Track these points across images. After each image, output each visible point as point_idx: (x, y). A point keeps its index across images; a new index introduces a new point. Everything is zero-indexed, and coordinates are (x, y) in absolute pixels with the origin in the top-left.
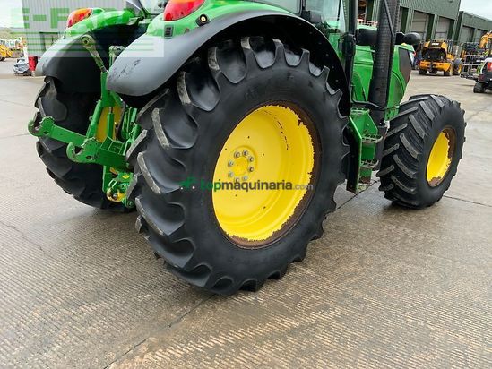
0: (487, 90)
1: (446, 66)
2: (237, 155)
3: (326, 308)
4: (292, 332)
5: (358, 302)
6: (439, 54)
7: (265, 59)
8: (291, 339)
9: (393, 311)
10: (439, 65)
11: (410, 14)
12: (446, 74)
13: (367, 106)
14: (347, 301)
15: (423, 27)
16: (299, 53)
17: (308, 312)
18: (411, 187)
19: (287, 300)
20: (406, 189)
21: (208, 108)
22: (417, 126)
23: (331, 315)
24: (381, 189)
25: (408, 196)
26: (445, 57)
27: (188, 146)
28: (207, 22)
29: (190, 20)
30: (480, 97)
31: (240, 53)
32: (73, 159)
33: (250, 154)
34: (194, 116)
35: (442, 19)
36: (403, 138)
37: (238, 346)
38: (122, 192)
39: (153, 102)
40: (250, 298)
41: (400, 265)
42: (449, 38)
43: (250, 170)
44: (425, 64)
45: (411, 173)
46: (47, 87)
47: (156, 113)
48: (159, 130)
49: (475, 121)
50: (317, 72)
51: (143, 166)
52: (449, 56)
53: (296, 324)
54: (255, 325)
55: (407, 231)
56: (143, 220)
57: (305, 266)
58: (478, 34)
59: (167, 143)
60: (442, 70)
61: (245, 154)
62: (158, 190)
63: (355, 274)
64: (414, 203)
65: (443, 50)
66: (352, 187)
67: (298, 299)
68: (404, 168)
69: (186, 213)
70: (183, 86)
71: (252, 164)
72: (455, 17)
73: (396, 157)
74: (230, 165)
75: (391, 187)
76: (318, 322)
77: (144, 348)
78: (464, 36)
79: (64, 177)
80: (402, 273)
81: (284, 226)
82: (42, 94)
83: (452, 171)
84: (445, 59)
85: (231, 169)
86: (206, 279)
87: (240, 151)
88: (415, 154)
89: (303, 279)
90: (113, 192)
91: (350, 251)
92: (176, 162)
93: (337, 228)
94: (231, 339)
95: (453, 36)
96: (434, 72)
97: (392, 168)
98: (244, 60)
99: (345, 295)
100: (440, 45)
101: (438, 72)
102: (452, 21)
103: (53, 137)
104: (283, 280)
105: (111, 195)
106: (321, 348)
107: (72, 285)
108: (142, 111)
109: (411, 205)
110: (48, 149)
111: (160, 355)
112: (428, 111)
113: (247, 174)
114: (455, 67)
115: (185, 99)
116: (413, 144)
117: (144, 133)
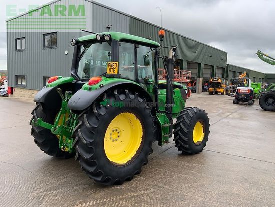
0: (241, 102)
1: (222, 90)
2: (113, 131)
3: (148, 190)
4: (134, 197)
5: (160, 187)
6: (218, 85)
7: (122, 97)
8: (133, 199)
9: (173, 190)
10: (218, 90)
11: (202, 66)
12: (223, 94)
13: (164, 112)
14: (156, 187)
15: (209, 71)
16: (134, 95)
17: (140, 191)
18: (187, 144)
19: (133, 188)
20: (185, 146)
21: (103, 114)
22: (187, 120)
23: (149, 192)
24: (176, 146)
25: (186, 149)
26: (221, 86)
27: (96, 126)
28: (103, 86)
29: (97, 86)
30: (236, 106)
31: (114, 96)
32: (53, 133)
33: (118, 130)
34: (98, 116)
35: (218, 68)
36: (182, 125)
37: (113, 201)
38: (67, 147)
39: (84, 112)
40: (118, 187)
41: (180, 175)
42: (223, 77)
43: (119, 136)
44: (211, 89)
45: (186, 139)
46: (38, 106)
47: (85, 115)
48: (86, 121)
49: (230, 118)
50: (142, 101)
51: (80, 134)
52: (223, 86)
53: (135, 195)
54: (120, 196)
55: (185, 163)
56: (79, 154)
57: (141, 176)
58: (238, 74)
59: (89, 126)
60: (220, 92)
61: (116, 130)
62: (85, 142)
63: (161, 178)
64: (190, 152)
65: (220, 83)
66: (160, 144)
67: (137, 187)
68: (183, 137)
69: (94, 150)
70: (94, 107)
71: (119, 134)
72: (225, 67)
73: (179, 132)
74: (111, 134)
75: (179, 145)
76: (144, 194)
77: (78, 203)
78: (231, 75)
79: (42, 143)
80: (179, 177)
81: (132, 158)
82: (36, 109)
83: (206, 138)
84: (221, 87)
85: (111, 136)
86: (101, 177)
87: (115, 129)
88: (186, 131)
89: (140, 181)
90: (64, 147)
91: (160, 171)
92: (92, 132)
93: (157, 162)
94: (110, 200)
95: (225, 76)
96: (217, 93)
97: (178, 137)
98: (115, 98)
99: (156, 185)
100: (218, 81)
101: (219, 94)
102: (224, 69)
103: (41, 126)
104: (132, 181)
105: (63, 149)
106: (144, 201)
107: (47, 185)
108: (79, 115)
109: (188, 153)
110: (37, 131)
111: (84, 205)
112: (191, 114)
113: (117, 138)
114: (227, 91)
115: (95, 111)
116: (185, 127)
117: (80, 122)
